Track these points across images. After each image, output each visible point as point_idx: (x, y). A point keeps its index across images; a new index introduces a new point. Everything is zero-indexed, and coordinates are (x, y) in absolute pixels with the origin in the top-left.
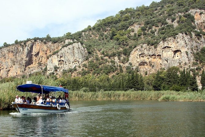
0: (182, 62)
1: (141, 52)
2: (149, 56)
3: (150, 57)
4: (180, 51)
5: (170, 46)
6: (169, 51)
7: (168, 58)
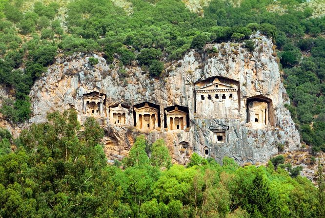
0: (287, 143)
1: (90, 85)
2: (123, 106)
3: (126, 110)
4: (269, 101)
5: (235, 77)
6: (227, 94)
7: (230, 124)
